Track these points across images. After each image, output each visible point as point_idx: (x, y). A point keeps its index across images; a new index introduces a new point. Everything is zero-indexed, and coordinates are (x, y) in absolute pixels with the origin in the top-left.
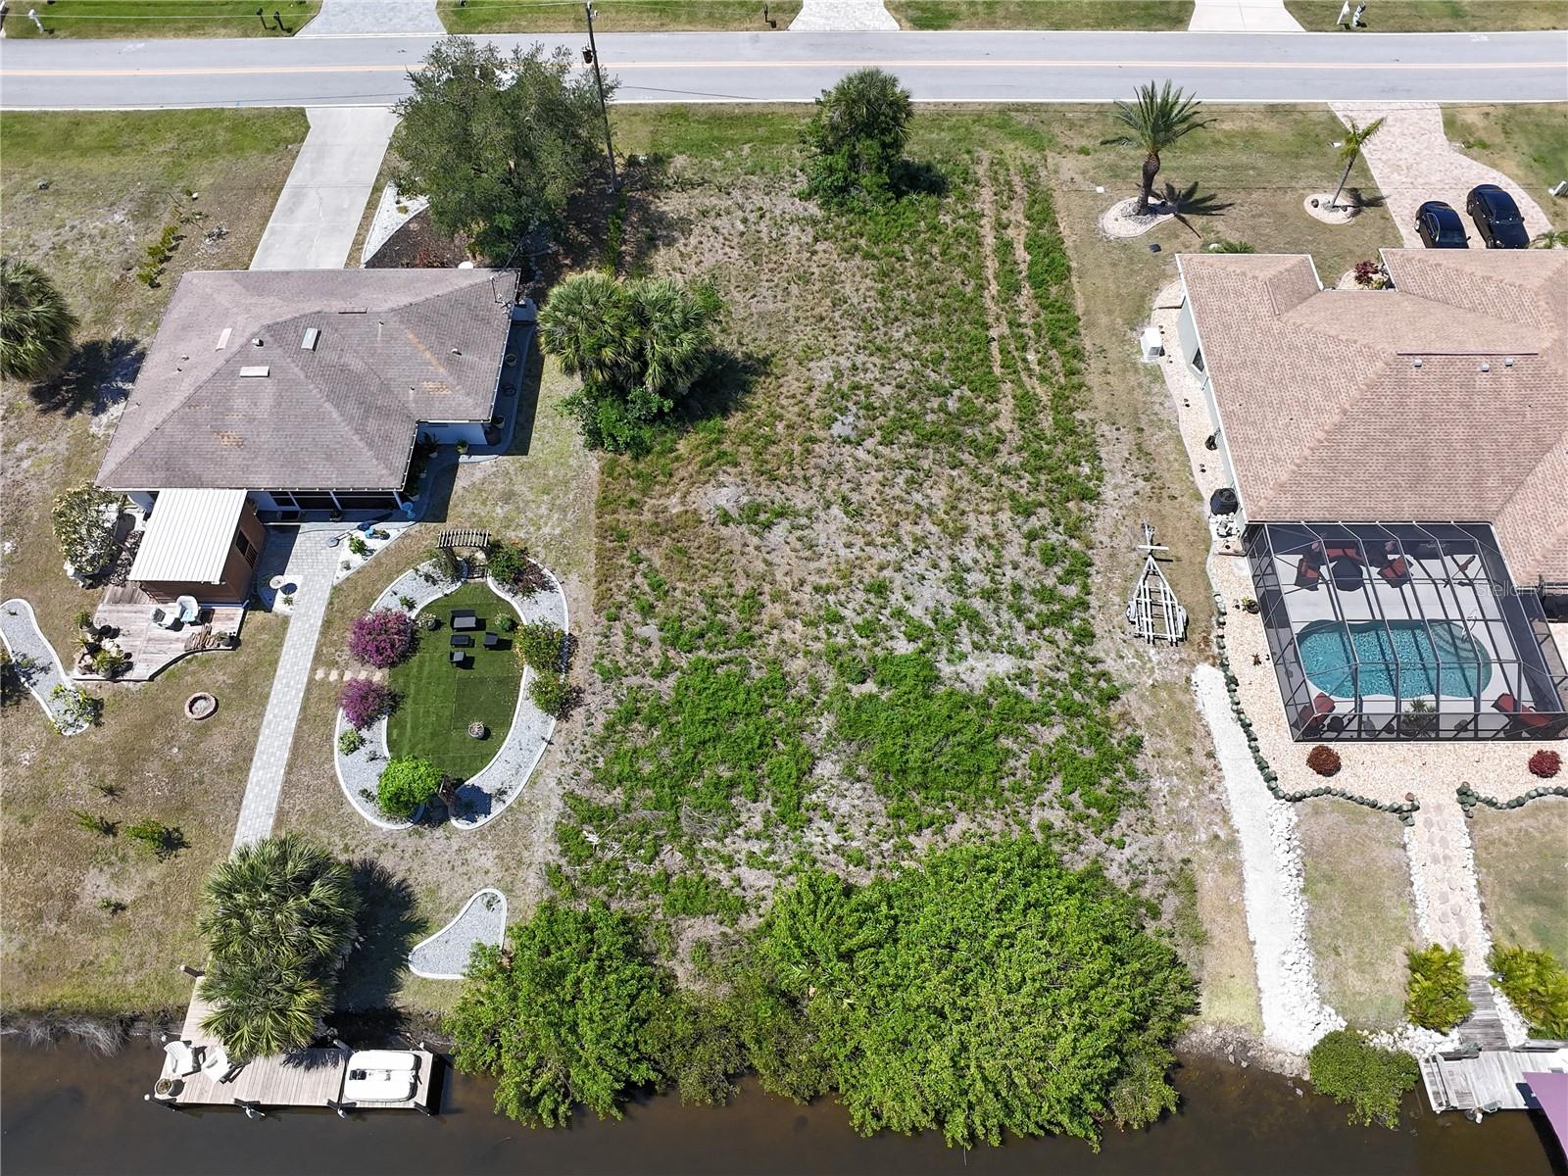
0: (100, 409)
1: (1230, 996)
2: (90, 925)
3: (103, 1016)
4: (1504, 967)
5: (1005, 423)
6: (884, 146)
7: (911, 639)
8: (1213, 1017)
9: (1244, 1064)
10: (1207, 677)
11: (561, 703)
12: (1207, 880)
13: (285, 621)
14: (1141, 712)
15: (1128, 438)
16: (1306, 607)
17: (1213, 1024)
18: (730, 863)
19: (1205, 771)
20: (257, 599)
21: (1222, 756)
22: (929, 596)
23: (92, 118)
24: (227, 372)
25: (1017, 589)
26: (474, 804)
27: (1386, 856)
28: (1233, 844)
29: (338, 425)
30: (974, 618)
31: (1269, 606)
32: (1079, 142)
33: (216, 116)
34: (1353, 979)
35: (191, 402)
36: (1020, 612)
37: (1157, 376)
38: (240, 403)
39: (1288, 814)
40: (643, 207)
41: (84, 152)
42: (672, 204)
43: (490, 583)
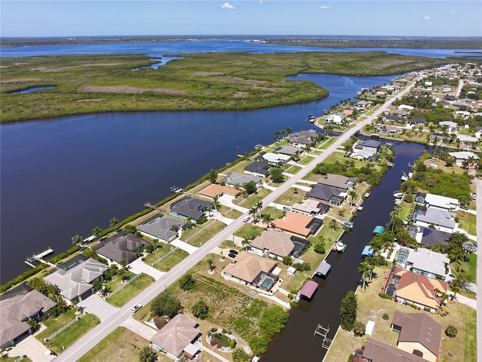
0: (157, 359)
1: (284, 308)
4: (291, 292)
5: (226, 292)
7: (243, 308)
9: (289, 310)
10: (260, 294)
12: (275, 303)
13: (204, 351)
14: (260, 299)
16: (259, 285)
17: (285, 310)
18: (254, 329)
19: (267, 299)
21: (267, 297)
22: (240, 305)
23: (92, 349)
24: (176, 337)
25: (244, 300)
28: (274, 300)
31: (257, 287)
32: (197, 270)
34: (287, 301)
35: (177, 341)
36: (246, 301)
37: (231, 281)
38: (181, 337)
39: (273, 296)
43: (213, 333)
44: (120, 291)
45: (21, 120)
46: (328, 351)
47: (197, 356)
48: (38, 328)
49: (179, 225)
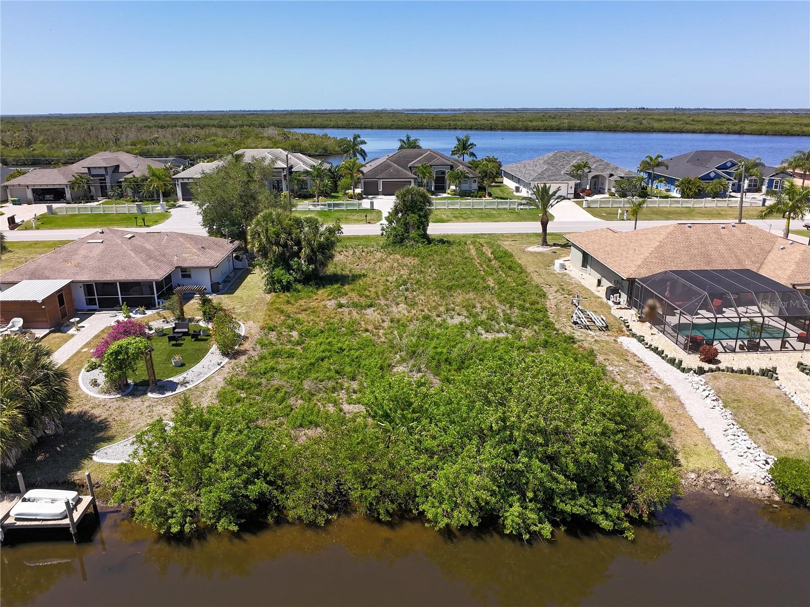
1: (699, 455)
6: (420, 216)
8: (691, 466)
9: (727, 495)
10: (626, 340)
11: (232, 354)
12: (659, 404)
13: (72, 337)
14: (593, 347)
15: (556, 287)
16: (673, 319)
17: (693, 472)
19: (639, 366)
20: (59, 328)
21: (646, 361)
23: (44, 241)
24: (81, 242)
26: (166, 387)
27: (771, 394)
28: (669, 390)
30: (483, 325)
32: (511, 239)
34: (780, 444)
36: (510, 322)
37: (565, 274)
38: (83, 252)
39: (698, 378)
41: (37, 248)
48: (89, 199)
49: (611, 175)
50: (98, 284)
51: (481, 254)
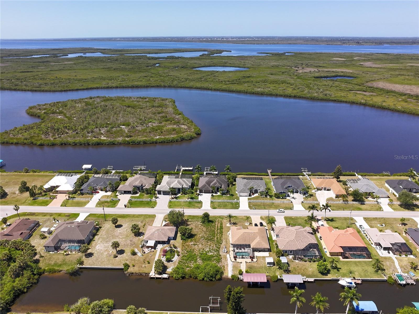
0: (140, 236)
1: (226, 274)
2: (143, 268)
3: (144, 273)
4: (246, 272)
5: (215, 239)
6: (207, 218)
7: (206, 252)
9: (227, 278)
10: (228, 255)
11: (178, 255)
12: (225, 267)
13: (157, 250)
14: (222, 257)
15: (225, 240)
16: (236, 251)
18: (191, 265)
19: (226, 260)
20: (155, 249)
21: (228, 259)
22: (207, 249)
23: (135, 215)
24: (154, 232)
25: (214, 249)
26: (172, 261)
27: (239, 265)
28: (228, 264)
29: (163, 236)
30: (210, 251)
31: (234, 251)
32: (226, 219)
33: (147, 215)
34: (235, 272)
35: (151, 234)
36: (214, 251)
37: (229, 236)
38: (155, 234)
39: (232, 263)
40: (186, 223)
41: (135, 217)
42: (189, 223)
43: (173, 248)
44: (180, 202)
45: (295, 97)
46: (199, 313)
47: (150, 249)
48: (136, 193)
49: (259, 190)
50: (158, 241)
51: (218, 227)
